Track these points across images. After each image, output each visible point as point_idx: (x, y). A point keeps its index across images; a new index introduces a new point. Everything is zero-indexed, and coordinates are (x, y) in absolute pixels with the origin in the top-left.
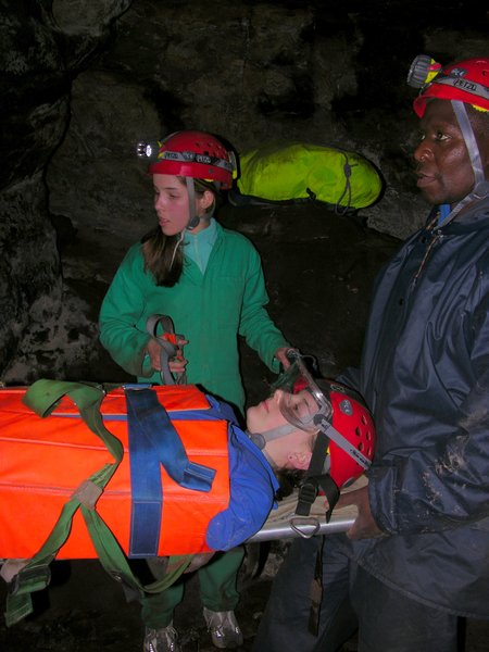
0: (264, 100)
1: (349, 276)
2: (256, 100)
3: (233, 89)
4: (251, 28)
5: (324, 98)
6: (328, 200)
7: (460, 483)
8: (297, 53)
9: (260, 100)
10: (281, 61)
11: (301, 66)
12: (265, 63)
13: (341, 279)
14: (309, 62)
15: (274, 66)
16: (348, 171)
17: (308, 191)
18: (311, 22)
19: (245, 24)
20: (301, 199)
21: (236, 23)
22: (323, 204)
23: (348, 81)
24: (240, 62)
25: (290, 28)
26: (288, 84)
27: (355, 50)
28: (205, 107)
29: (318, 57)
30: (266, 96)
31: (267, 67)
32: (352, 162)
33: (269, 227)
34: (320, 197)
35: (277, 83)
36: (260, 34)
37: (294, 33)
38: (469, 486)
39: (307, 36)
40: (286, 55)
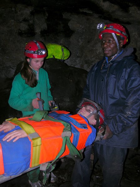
0: (20, 31)
1: (69, 77)
2: (18, 32)
3: (10, 28)
4: (15, 10)
5: (38, 31)
6: (58, 58)
7: (131, 118)
8: (29, 18)
9: (19, 31)
10: (25, 20)
11: (31, 22)
12: (21, 21)
13: (67, 78)
14: (33, 21)
15: (23, 22)
16: (63, 50)
17: (53, 56)
18: (33, 10)
19: (13, 9)
20: (51, 58)
21: (11, 9)
22: (57, 59)
23: (45, 26)
24: (13, 21)
25: (27, 11)
26: (27, 27)
27: (46, 18)
28: (2, 34)
29: (36, 20)
30: (21, 30)
31: (21, 22)
32: (63, 48)
33: (46, 66)
34: (56, 57)
35: (24, 27)
36: (19, 13)
37: (28, 12)
38: (133, 118)
39: (32, 13)
40: (26, 18)
